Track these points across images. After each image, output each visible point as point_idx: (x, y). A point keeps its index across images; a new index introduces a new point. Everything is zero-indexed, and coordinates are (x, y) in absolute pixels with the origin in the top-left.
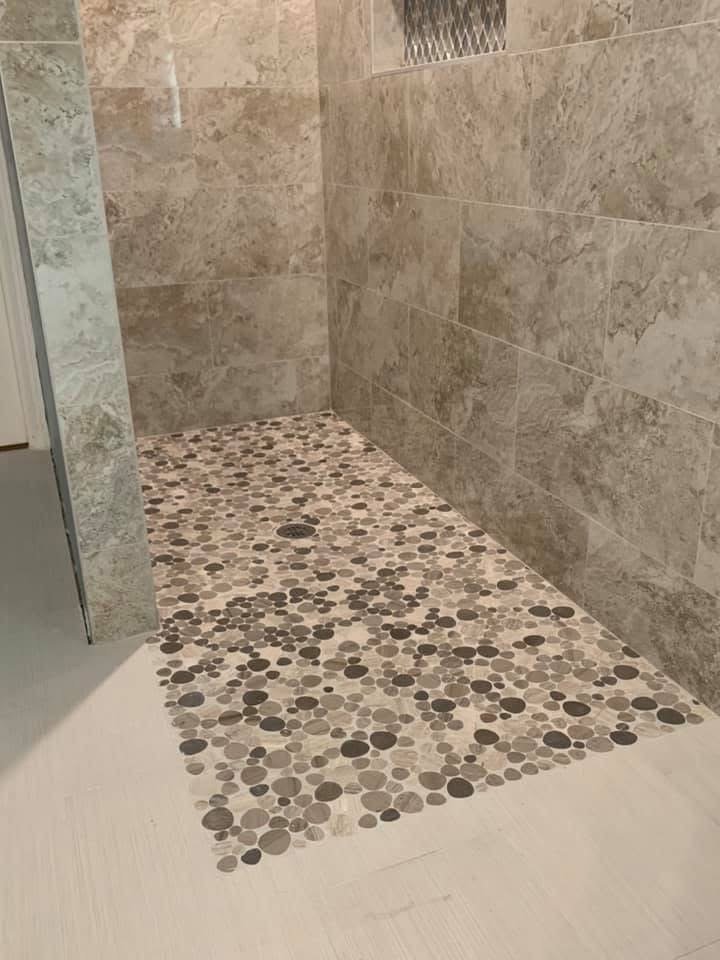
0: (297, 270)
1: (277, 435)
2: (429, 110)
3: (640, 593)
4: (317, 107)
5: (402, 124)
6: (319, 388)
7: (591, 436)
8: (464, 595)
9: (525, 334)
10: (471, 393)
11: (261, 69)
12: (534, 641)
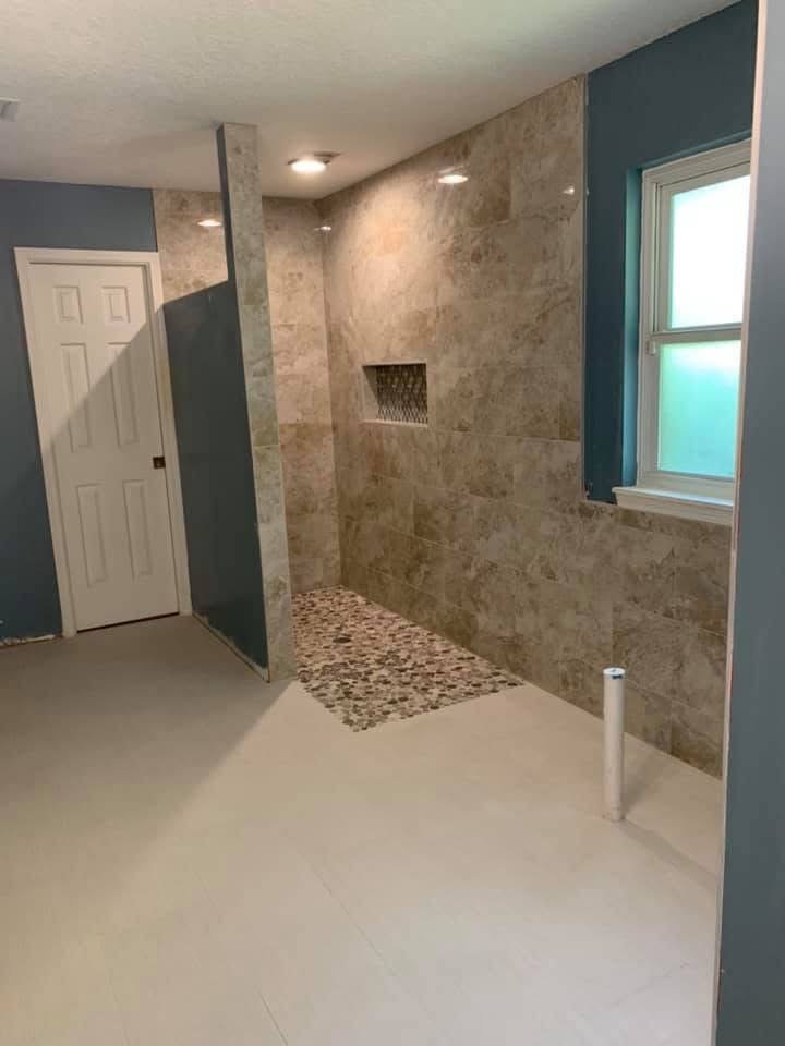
0: (322, 512)
1: (316, 600)
2: (394, 443)
3: (499, 642)
4: (331, 430)
5: (381, 445)
6: (336, 574)
7: (475, 580)
8: (427, 657)
9: (445, 540)
10: (424, 568)
11: (304, 414)
12: (458, 669)
